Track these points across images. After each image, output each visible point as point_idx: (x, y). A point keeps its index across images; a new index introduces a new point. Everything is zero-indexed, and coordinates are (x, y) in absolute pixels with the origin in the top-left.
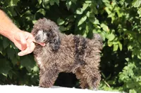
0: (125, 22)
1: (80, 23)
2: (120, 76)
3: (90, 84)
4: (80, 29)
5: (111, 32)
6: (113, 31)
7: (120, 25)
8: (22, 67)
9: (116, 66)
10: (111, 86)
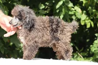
0: (94, 4)
1: (58, 6)
2: (91, 49)
3: (64, 56)
4: (58, 11)
5: (82, 13)
6: (84, 12)
7: (90, 7)
8: (11, 44)
9: (88, 40)
10: (84, 57)
